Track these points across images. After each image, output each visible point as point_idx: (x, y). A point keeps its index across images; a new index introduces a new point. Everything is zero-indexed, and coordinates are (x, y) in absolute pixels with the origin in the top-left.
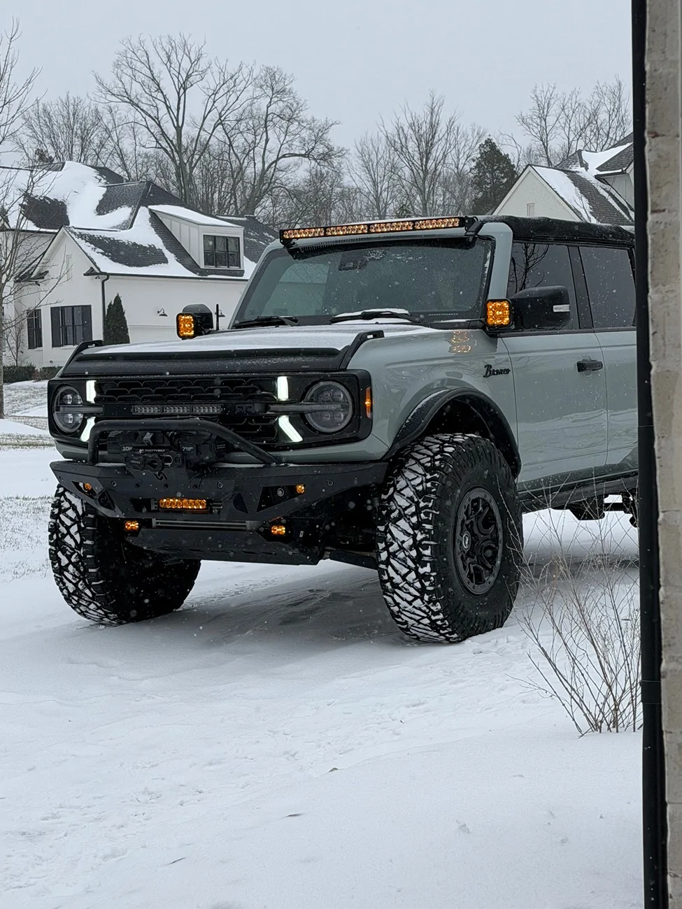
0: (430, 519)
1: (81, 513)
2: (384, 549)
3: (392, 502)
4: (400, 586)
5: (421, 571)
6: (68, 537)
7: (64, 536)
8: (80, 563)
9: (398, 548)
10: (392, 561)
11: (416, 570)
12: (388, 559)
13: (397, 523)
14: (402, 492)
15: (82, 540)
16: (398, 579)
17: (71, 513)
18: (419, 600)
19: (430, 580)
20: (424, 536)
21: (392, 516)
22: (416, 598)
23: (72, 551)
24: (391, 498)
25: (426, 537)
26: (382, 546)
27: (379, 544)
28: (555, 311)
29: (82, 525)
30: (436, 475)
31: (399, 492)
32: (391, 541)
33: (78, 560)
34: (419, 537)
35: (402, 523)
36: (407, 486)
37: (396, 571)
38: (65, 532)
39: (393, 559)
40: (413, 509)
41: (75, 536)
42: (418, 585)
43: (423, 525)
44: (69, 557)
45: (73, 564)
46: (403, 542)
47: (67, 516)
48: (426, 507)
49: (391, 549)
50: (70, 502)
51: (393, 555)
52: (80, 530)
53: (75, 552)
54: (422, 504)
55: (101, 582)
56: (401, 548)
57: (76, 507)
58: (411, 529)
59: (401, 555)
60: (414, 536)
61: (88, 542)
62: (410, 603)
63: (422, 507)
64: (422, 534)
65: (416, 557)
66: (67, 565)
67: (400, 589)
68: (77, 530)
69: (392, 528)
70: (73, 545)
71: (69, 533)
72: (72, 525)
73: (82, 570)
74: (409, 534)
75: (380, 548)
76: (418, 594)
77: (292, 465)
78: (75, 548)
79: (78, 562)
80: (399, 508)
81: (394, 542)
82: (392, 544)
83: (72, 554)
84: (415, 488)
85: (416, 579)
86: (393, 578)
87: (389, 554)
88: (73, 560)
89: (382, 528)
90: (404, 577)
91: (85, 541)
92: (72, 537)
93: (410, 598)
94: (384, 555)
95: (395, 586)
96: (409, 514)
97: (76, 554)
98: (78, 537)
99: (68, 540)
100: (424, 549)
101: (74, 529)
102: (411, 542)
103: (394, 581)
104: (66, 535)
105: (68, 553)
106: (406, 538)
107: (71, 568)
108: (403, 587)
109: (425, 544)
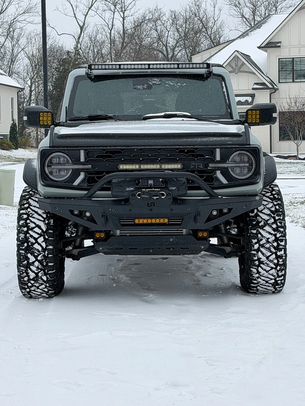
0: (283, 225)
1: (44, 230)
2: (256, 243)
3: (258, 217)
4: (264, 262)
5: (279, 253)
6: (36, 244)
7: (33, 244)
8: (44, 260)
9: (266, 242)
10: (262, 249)
11: (276, 253)
12: (259, 248)
13: (264, 228)
14: (263, 211)
15: (47, 246)
16: (263, 259)
17: (37, 230)
18: (274, 269)
19: (282, 259)
20: (281, 235)
21: (260, 224)
22: (272, 268)
23: (38, 253)
24: (257, 215)
25: (282, 235)
26: (254, 241)
27: (253, 240)
28: (273, 116)
29: (47, 237)
30: (278, 202)
31: (261, 212)
32: (261, 238)
33: (43, 258)
34: (278, 235)
35: (267, 228)
36: (264, 208)
37: (263, 254)
38: (34, 241)
39: (262, 248)
40: (272, 220)
41: (42, 244)
42: (276, 261)
43: (279, 229)
44: (36, 257)
45: (39, 261)
46: (269, 238)
47: (34, 232)
48: (279, 219)
49: (261, 243)
50: (35, 223)
51: (263, 246)
52: (45, 240)
53: (41, 254)
54: (277, 218)
55: (54, 271)
56: (268, 242)
57: (40, 226)
58: (273, 231)
59: (268, 246)
60: (275, 235)
61: (51, 247)
62: (267, 272)
63: (277, 219)
64: (279, 234)
65: (276, 246)
66: (34, 262)
67: (263, 264)
68: (43, 240)
69: (261, 231)
70: (40, 249)
71: (37, 242)
72: (39, 237)
73: (45, 264)
74: (271, 234)
75: (254, 242)
76: (274, 266)
77: (224, 197)
78: (42, 251)
79: (42, 260)
80: (263, 220)
81: (263, 238)
82: (262, 240)
83: (39, 255)
84: (270, 210)
85: (275, 258)
86: (261, 258)
87: (260, 245)
88: (39, 258)
89: (254, 232)
90: (268, 258)
91: (48, 246)
92: (39, 244)
93: (268, 269)
94: (256, 246)
95: (261, 262)
96: (271, 223)
97: (42, 255)
98: (44, 245)
99: (36, 246)
100: (281, 242)
101: (41, 240)
102: (274, 238)
103: (261, 260)
104: (34, 244)
105: (36, 254)
106: (270, 236)
107: (37, 264)
108: (266, 263)
109: (280, 239)
